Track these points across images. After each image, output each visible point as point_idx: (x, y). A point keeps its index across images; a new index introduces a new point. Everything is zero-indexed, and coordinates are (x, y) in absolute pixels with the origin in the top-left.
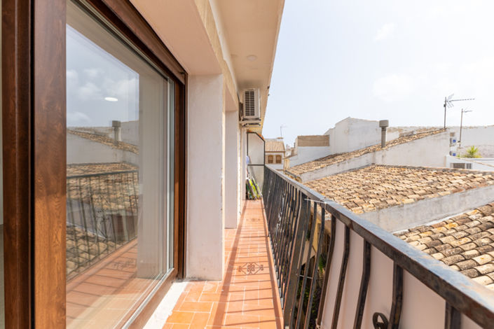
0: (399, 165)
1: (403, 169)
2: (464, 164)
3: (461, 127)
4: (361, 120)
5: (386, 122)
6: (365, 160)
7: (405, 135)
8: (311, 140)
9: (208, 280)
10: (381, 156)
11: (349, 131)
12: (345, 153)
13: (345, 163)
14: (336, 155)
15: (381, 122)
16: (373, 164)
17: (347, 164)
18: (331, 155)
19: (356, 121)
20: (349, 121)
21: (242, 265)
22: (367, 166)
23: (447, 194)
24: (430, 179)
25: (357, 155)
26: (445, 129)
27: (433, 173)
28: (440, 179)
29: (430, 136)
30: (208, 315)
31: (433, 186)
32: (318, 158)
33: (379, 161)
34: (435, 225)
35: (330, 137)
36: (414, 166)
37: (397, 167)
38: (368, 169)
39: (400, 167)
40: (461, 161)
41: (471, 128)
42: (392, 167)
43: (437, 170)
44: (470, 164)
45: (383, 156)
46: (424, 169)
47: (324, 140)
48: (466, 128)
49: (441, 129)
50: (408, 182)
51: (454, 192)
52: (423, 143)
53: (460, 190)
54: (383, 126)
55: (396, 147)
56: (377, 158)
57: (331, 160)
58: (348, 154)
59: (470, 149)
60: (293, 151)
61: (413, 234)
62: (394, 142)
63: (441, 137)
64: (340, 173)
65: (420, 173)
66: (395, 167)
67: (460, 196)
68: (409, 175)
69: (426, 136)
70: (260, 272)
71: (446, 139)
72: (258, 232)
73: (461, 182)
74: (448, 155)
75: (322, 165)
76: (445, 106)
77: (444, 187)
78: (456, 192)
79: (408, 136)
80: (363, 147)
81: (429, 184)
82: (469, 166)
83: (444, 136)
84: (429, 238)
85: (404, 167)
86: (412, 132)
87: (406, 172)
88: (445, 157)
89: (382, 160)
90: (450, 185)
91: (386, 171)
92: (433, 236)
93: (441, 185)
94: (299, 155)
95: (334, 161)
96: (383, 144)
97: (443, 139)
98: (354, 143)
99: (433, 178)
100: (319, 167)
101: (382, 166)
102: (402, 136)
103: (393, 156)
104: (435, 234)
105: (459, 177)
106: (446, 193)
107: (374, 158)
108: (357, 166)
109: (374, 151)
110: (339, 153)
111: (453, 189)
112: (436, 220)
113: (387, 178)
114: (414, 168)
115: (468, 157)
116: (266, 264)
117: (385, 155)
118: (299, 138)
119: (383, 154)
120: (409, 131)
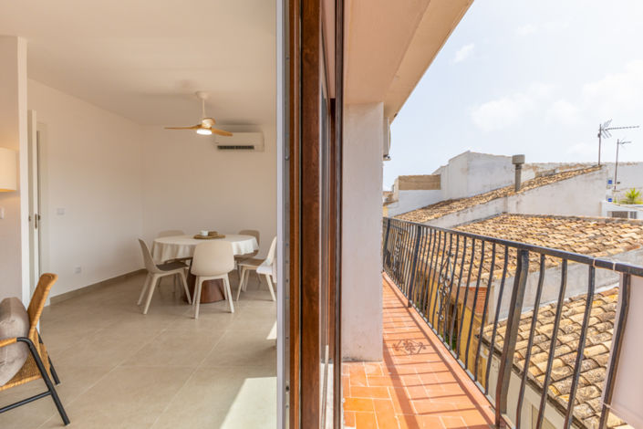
0: (542, 214)
1: (548, 220)
2: (626, 213)
3: (617, 164)
4: (485, 155)
5: (522, 157)
6: (494, 207)
7: (543, 174)
8: (416, 182)
9: (365, 361)
10: (515, 202)
11: (468, 169)
12: (463, 199)
13: (467, 212)
14: (451, 201)
15: (515, 158)
16: (504, 213)
17: (470, 213)
18: (444, 202)
19: (478, 156)
20: (469, 156)
21: (397, 343)
22: (497, 215)
23: (619, 253)
24: (591, 233)
25: (482, 202)
26: (600, 166)
27: (592, 224)
28: (604, 232)
29: (580, 176)
30: (389, 402)
31: (597, 242)
32: (426, 205)
33: (512, 209)
34: (605, 292)
35: (442, 177)
36: (563, 215)
37: (540, 217)
38: (498, 219)
39: (544, 217)
40: (623, 208)
41: (628, 164)
42: (532, 216)
43: (598, 220)
44: (635, 213)
45: (517, 203)
46: (578, 219)
47: (434, 181)
48: (623, 164)
49: (594, 167)
50: (562, 236)
51: (629, 249)
52: (572, 185)
53: (635, 247)
54: (518, 163)
55: (535, 191)
56: (509, 205)
57: (446, 208)
58: (470, 200)
59: (630, 192)
60: (391, 196)
61: (577, 304)
62: (530, 184)
63: (595, 176)
64: (460, 225)
65: (574, 225)
66: (536, 216)
67: (637, 255)
68: (560, 228)
69: (575, 175)
70: (422, 351)
71: (601, 179)
72: (393, 302)
73: (635, 236)
74: (605, 201)
75: (436, 215)
76: (599, 135)
77: (613, 242)
78: (631, 249)
79: (549, 176)
80: (487, 189)
81: (590, 240)
82: (634, 215)
83: (599, 176)
84: (600, 310)
85: (550, 217)
86: (554, 171)
87: (554, 223)
88: (601, 204)
89: (517, 208)
90: (619, 240)
91: (525, 223)
92: (605, 306)
93: (608, 241)
94: (400, 202)
95: (451, 208)
96: (517, 187)
97: (597, 179)
98: (475, 185)
99: (595, 231)
100: (433, 217)
101: (517, 215)
102: (539, 175)
103: (532, 202)
104: (607, 303)
105: (630, 230)
106: (617, 250)
107: (505, 205)
108: (483, 216)
109: (506, 196)
110: (454, 197)
111: (626, 245)
112: (605, 285)
113: (529, 231)
114: (564, 218)
115: (627, 203)
116: (425, 342)
117: (521, 201)
118: (400, 178)
119: (518, 200)
120: (549, 169)
